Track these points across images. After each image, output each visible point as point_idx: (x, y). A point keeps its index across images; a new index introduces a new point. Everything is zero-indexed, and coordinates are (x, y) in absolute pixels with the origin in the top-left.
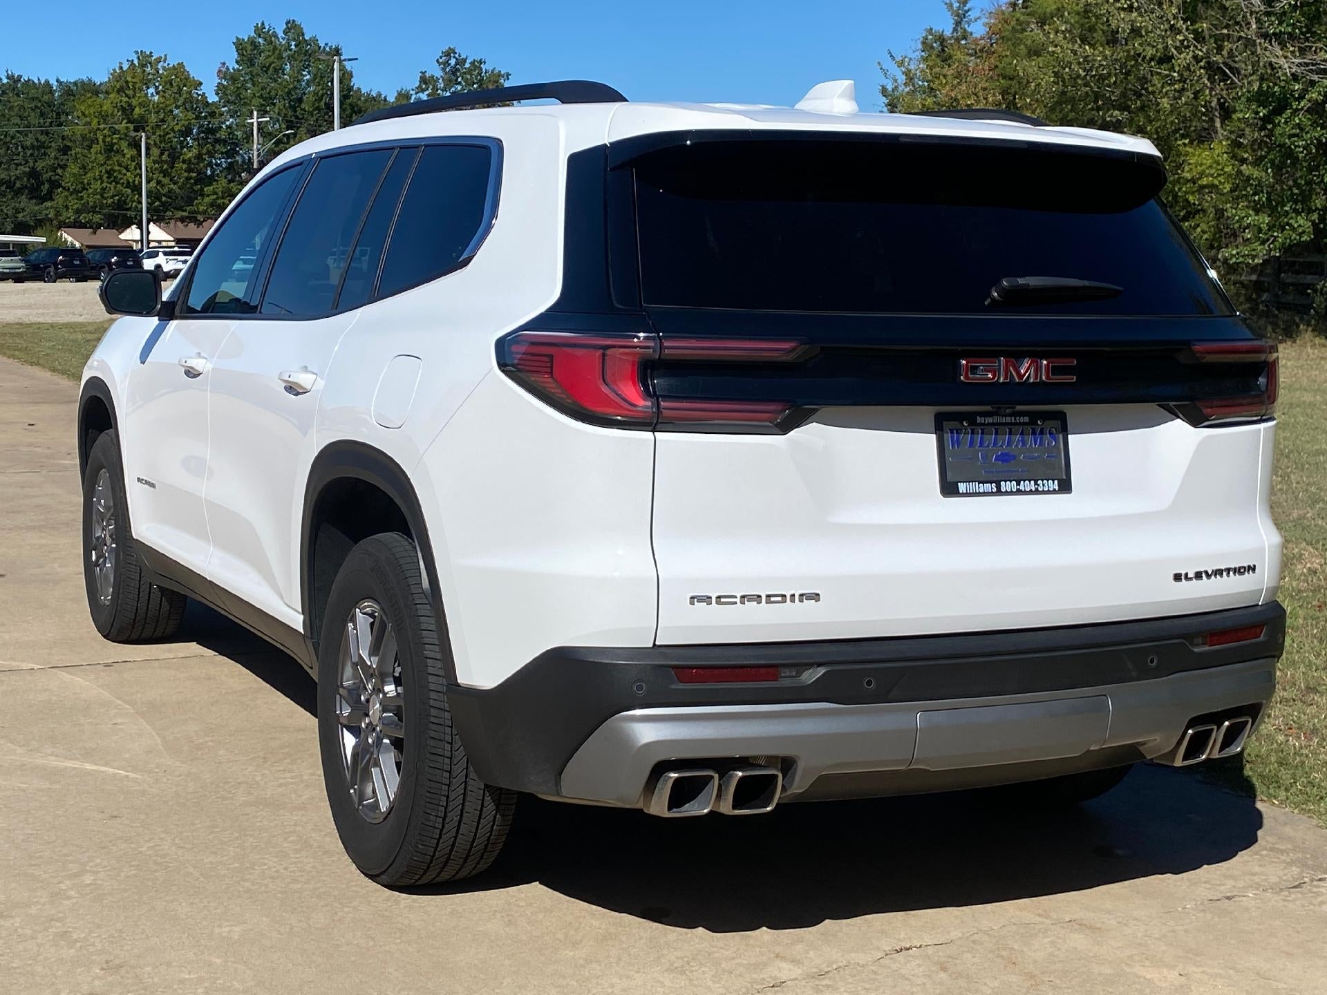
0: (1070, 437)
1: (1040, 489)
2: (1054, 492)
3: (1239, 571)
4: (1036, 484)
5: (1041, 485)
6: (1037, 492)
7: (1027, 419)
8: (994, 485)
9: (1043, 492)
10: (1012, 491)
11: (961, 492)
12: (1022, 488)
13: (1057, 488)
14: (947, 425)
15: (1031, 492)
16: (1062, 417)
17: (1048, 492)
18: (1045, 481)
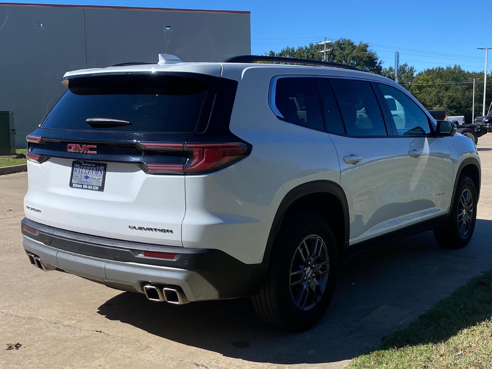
0: (107, 173)
1: (93, 189)
2: (97, 190)
3: (163, 231)
4: (92, 187)
5: (94, 187)
6: (92, 189)
7: (94, 165)
8: (82, 185)
9: (94, 190)
10: (85, 188)
11: (73, 186)
12: (88, 188)
13: (98, 189)
14: (76, 165)
15: (90, 189)
16: (105, 166)
17: (95, 190)
18: (95, 187)
